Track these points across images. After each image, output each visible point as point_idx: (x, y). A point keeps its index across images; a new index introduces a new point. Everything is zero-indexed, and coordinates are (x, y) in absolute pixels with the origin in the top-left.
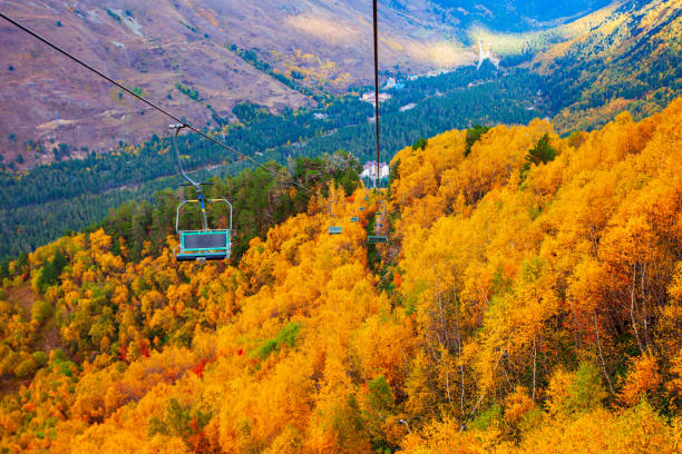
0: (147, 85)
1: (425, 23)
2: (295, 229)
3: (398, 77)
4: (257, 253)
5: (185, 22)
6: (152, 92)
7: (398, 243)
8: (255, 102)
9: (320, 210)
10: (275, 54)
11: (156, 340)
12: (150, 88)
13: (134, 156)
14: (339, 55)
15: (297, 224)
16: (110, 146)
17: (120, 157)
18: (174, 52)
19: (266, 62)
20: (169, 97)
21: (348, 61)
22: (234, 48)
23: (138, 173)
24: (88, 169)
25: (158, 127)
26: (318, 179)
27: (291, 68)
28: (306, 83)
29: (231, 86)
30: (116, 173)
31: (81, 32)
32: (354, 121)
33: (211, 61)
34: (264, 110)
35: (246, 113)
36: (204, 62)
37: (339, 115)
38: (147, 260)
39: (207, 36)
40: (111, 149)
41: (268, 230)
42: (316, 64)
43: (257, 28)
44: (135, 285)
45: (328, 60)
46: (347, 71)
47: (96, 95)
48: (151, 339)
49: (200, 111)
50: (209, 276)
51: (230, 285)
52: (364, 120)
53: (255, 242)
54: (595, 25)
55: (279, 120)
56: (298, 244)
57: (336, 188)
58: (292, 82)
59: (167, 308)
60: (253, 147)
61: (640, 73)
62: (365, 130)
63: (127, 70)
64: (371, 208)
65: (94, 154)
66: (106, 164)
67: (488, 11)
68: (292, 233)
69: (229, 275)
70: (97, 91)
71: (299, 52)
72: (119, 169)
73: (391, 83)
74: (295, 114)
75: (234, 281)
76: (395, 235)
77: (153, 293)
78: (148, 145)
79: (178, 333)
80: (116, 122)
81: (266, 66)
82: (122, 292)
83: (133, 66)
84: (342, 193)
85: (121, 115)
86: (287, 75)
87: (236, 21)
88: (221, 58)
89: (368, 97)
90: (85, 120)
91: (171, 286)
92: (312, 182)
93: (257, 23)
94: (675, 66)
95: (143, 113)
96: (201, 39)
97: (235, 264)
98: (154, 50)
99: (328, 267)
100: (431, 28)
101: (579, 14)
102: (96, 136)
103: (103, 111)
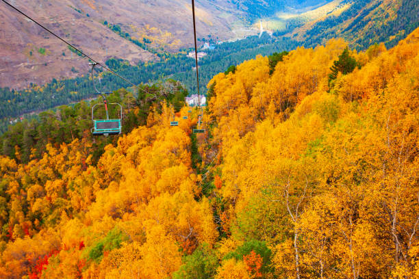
0: (48, 47)
1: (227, 9)
2: (137, 138)
3: (211, 42)
4: (109, 156)
5: (74, 6)
6: (52, 51)
7: (216, 147)
8: (120, 58)
9: (156, 123)
10: (133, 27)
11: (36, 222)
12: (51, 49)
13: (40, 92)
14: (173, 29)
15: (139, 133)
16: (24, 86)
17: (31, 93)
18: (67, 25)
19: (126, 32)
20: (64, 54)
21: (179, 32)
22: (106, 23)
23: (43, 103)
24: (9, 101)
25: (57, 73)
26: (154, 100)
27: (143, 36)
28: (152, 46)
29: (104, 47)
30: (28, 104)
31: (4, 12)
32: (184, 69)
33: (91, 32)
34: (126, 63)
35: (114, 65)
36: (87, 32)
37: (174, 66)
38: (33, 162)
39: (88, 16)
40: (25, 88)
41: (118, 138)
42: (159, 34)
43: (120, 11)
44: (24, 181)
45: (166, 31)
46: (178, 38)
47: (14, 53)
48: (33, 221)
49: (84, 64)
50: (76, 174)
51: (90, 180)
52: (189, 69)
53: (109, 148)
54: (330, 11)
55: (135, 69)
56: (139, 149)
57: (168, 106)
58: (144, 44)
59: (45, 198)
60: (119, 86)
61: (358, 39)
62: (190, 75)
63: (35, 37)
64: (194, 120)
65: (13, 91)
66: (21, 98)
67: (265, 2)
68: (135, 141)
69: (89, 173)
70: (15, 50)
71: (148, 26)
72: (30, 101)
73: (206, 46)
74: (146, 66)
75: (93, 177)
76: (213, 141)
77: (36, 186)
78: (50, 85)
79: (50, 217)
80: (27, 71)
81: (127, 35)
82: (14, 186)
83: (39, 34)
84: (172, 110)
85: (31, 66)
86: (141, 40)
87: (107, 6)
88: (98, 29)
89: (192, 55)
90: (7, 69)
91: (48, 181)
92: (150, 102)
93: (121, 8)
94: (379, 35)
95: (46, 65)
96: (84, 17)
97: (94, 164)
98: (53, 24)
99: (159, 168)
100: (230, 12)
101: (320, 4)
102: (15, 80)
103: (19, 64)
